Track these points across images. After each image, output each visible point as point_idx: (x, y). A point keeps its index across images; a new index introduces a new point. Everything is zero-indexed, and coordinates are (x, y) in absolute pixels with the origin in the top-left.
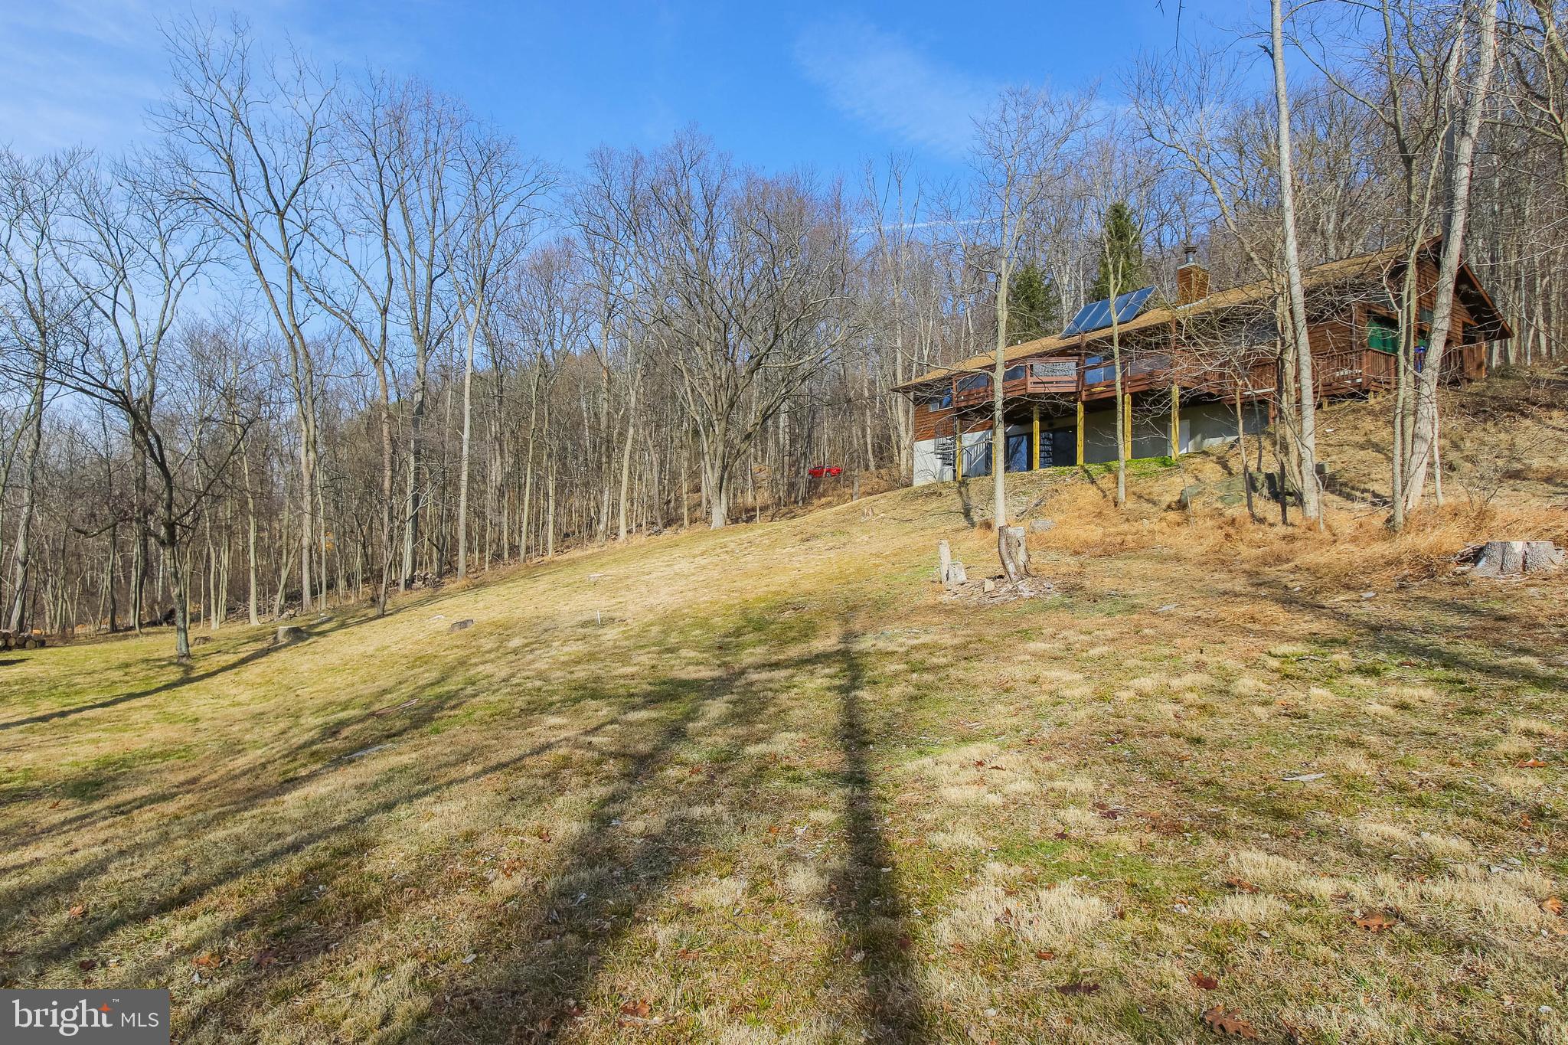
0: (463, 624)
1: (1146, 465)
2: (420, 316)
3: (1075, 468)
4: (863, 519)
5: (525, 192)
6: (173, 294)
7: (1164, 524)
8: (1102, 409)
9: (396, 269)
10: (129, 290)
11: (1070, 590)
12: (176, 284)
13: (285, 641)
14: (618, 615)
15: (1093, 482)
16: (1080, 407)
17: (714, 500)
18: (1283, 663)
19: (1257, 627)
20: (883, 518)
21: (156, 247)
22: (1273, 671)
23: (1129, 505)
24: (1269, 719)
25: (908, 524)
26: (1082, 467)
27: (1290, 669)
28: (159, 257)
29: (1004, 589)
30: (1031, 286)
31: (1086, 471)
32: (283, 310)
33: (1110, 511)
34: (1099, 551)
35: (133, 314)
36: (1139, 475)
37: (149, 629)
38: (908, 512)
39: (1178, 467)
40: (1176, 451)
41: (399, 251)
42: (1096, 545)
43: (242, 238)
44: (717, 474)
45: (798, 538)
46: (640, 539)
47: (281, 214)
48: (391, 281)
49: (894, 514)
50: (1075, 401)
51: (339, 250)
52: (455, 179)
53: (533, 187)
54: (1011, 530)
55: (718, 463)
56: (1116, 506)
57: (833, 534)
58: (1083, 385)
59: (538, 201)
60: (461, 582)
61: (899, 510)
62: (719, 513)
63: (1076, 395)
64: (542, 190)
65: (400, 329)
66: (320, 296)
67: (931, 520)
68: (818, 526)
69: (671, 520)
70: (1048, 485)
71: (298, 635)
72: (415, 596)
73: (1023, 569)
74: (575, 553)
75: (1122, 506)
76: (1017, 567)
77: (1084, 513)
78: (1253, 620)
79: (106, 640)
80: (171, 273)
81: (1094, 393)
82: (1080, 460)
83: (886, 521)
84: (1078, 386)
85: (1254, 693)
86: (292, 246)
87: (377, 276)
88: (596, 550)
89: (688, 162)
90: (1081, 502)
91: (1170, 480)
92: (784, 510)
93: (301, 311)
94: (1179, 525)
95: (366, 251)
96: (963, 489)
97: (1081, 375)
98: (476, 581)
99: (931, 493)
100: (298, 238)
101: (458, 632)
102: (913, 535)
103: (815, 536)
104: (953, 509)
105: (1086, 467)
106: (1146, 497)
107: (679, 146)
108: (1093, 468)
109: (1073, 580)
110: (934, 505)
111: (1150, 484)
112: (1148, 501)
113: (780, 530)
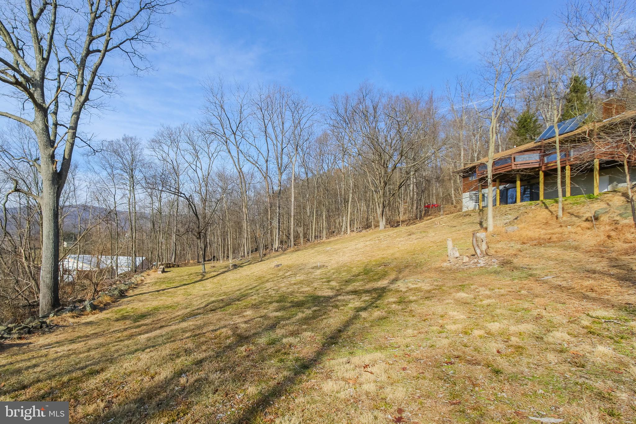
0: (278, 266)
1: (578, 199)
2: (280, 161)
3: (538, 202)
4: (435, 226)
5: (310, 115)
6: (211, 162)
7: (579, 228)
8: (550, 174)
9: (271, 147)
10: (200, 162)
11: (505, 263)
12: (212, 159)
13: (231, 268)
14: (326, 264)
15: (547, 208)
16: (541, 174)
17: (380, 219)
18: (594, 322)
19: (593, 295)
20: (444, 226)
21: (206, 149)
22: (583, 328)
23: (565, 218)
24: (556, 364)
25: (454, 228)
26: (542, 201)
27: (596, 327)
28: (207, 151)
29: (472, 262)
30: (526, 121)
31: (544, 203)
32: (237, 164)
33: (553, 222)
34: (535, 242)
35: (201, 169)
36: (573, 204)
37: (207, 262)
38: (455, 223)
39: (597, 199)
40: (596, 191)
41: (272, 141)
42: (535, 240)
43: (225, 143)
44: (381, 209)
45: (407, 234)
46: (354, 234)
47: (235, 134)
48: (268, 151)
49: (449, 224)
50: (539, 171)
51: (253, 143)
52: (288, 114)
53: (312, 113)
54: (478, 235)
55: (381, 205)
56: (557, 219)
57: (421, 232)
58: (543, 163)
59: (315, 117)
60: (292, 249)
61: (451, 222)
62: (382, 223)
63: (540, 167)
64: (315, 114)
65: (273, 166)
66: (248, 157)
67: (464, 226)
68: (417, 229)
69: (368, 226)
70: (523, 210)
71: (235, 266)
72: (278, 253)
73: (484, 252)
74: (332, 239)
75: (560, 219)
76: (482, 251)
77: (537, 223)
78: (592, 290)
79: (195, 265)
80: (211, 155)
81: (549, 167)
82: (541, 197)
83: (445, 227)
84: (540, 164)
85: (559, 342)
86: (238, 144)
87: (264, 150)
88: (338, 238)
89: (365, 94)
90: (538, 218)
91: (591, 205)
92: (412, 221)
93: (242, 164)
94: (589, 229)
95: (261, 142)
96: (481, 213)
97: (542, 160)
98: (296, 249)
99: (468, 215)
100: (240, 141)
101: (276, 268)
102: (453, 233)
103: (413, 233)
104: (475, 221)
105: (544, 201)
106: (576, 214)
107: (361, 89)
108: (547, 202)
109: (509, 258)
110: (467, 220)
111: (579, 208)
112: (576, 216)
113: (401, 231)
